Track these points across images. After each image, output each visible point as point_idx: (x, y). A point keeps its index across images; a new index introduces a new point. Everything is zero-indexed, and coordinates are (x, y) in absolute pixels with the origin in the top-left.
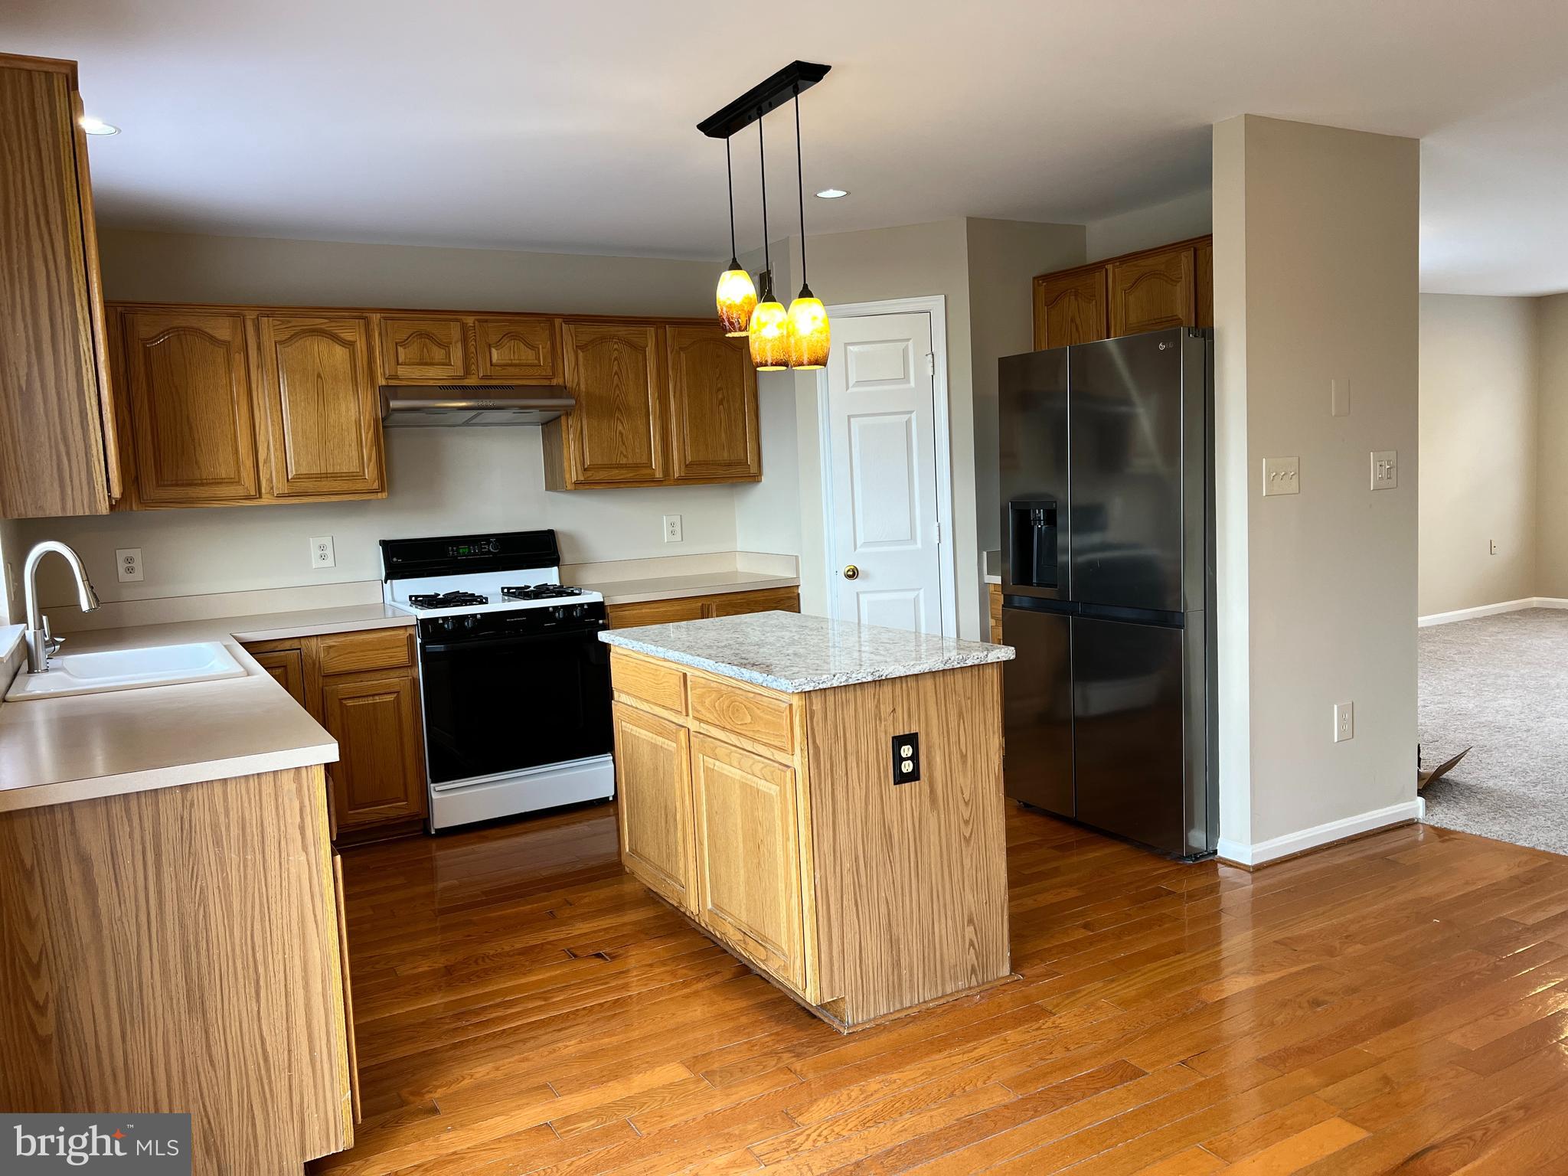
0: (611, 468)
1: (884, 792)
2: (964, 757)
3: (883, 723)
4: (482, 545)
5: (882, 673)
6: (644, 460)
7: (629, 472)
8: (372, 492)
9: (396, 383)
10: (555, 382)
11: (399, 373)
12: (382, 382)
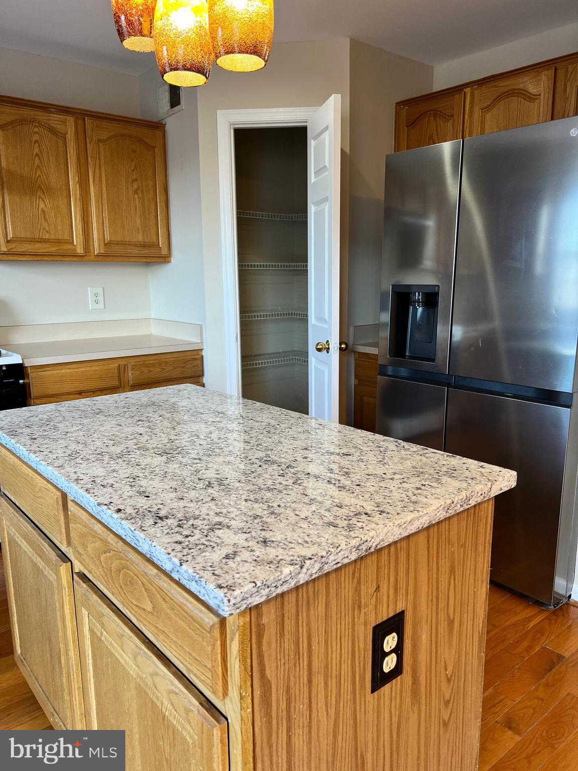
0: (34, 242)
1: (358, 708)
2: (451, 623)
3: (363, 611)
5: (370, 545)
6: (66, 236)
7: (52, 247)
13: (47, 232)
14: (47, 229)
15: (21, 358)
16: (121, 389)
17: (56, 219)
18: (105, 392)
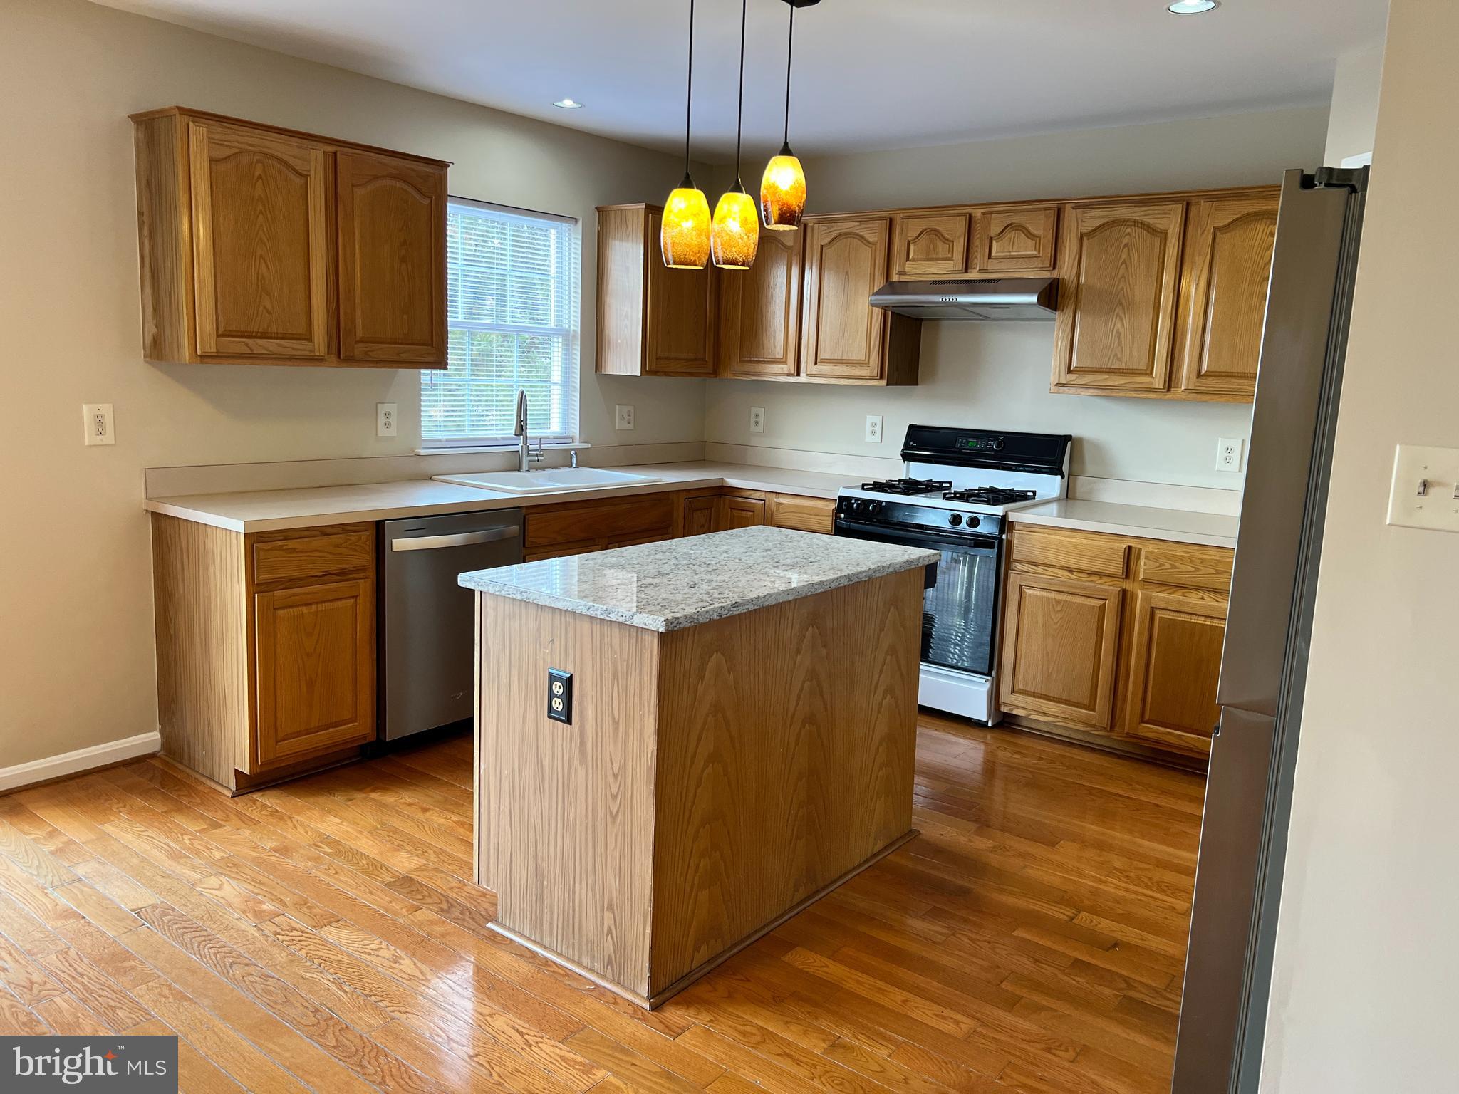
0: (1100, 372)
1: (539, 719)
2: (616, 723)
3: (542, 649)
4: (988, 440)
6: (1143, 365)
7: (1122, 379)
8: (872, 378)
9: (904, 278)
10: (1055, 274)
11: (907, 269)
12: (895, 278)
13: (1119, 359)
14: (1119, 356)
15: (1004, 509)
16: (1128, 581)
17: (1133, 343)
18: (1105, 579)
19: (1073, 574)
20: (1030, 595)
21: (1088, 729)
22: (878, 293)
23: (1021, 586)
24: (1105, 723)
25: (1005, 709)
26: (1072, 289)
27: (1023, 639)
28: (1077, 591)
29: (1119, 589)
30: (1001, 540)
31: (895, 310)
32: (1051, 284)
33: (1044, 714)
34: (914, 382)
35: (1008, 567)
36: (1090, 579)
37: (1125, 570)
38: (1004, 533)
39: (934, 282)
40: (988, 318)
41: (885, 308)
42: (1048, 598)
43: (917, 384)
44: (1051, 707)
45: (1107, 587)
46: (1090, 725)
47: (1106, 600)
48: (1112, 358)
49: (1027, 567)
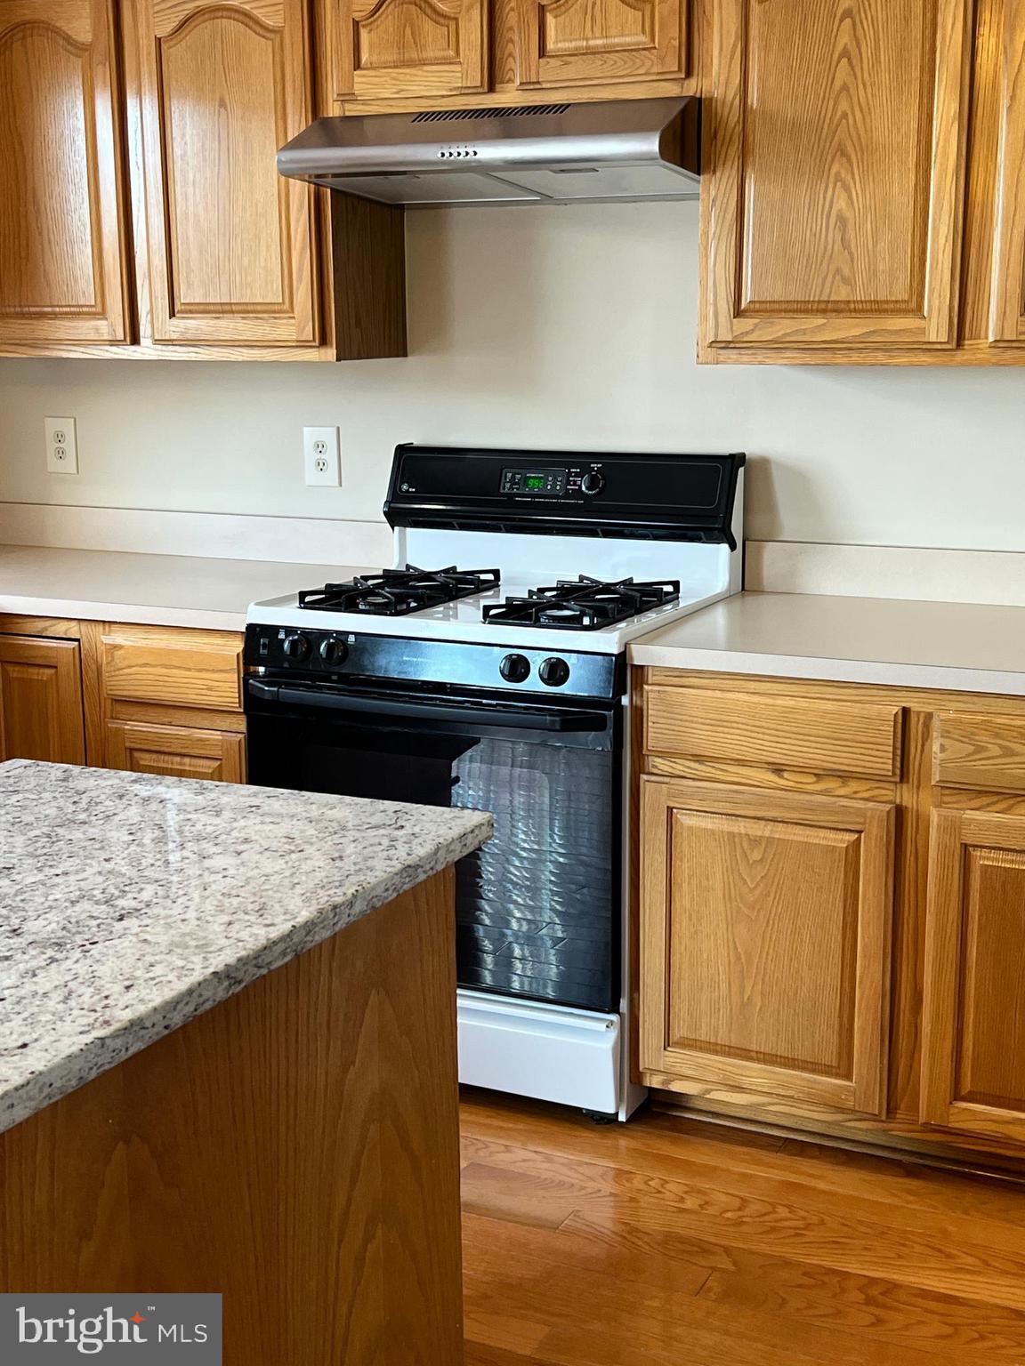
0: (806, 311)
4: (570, 473)
6: (900, 292)
7: (857, 325)
8: (302, 345)
9: (353, 110)
10: (691, 88)
11: (357, 89)
12: (333, 110)
13: (845, 281)
14: (846, 272)
15: (621, 638)
16: (905, 786)
17: (875, 244)
18: (854, 786)
19: (782, 777)
20: (690, 828)
21: (839, 1117)
22: (298, 143)
23: (670, 809)
24: (876, 1104)
25: (655, 1082)
26: (732, 124)
27: (681, 925)
28: (795, 816)
29: (890, 806)
30: (619, 709)
31: (341, 183)
32: (684, 112)
33: (739, 1089)
34: (398, 348)
35: (639, 768)
36: (818, 787)
37: (898, 765)
38: (625, 693)
39: (421, 116)
40: (547, 199)
41: (317, 180)
42: (731, 835)
43: (405, 355)
44: (756, 1075)
45: (860, 804)
46: (841, 1110)
47: (860, 832)
48: (830, 278)
49: (680, 767)
